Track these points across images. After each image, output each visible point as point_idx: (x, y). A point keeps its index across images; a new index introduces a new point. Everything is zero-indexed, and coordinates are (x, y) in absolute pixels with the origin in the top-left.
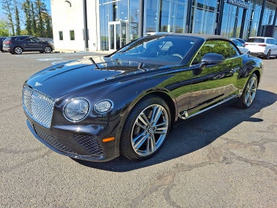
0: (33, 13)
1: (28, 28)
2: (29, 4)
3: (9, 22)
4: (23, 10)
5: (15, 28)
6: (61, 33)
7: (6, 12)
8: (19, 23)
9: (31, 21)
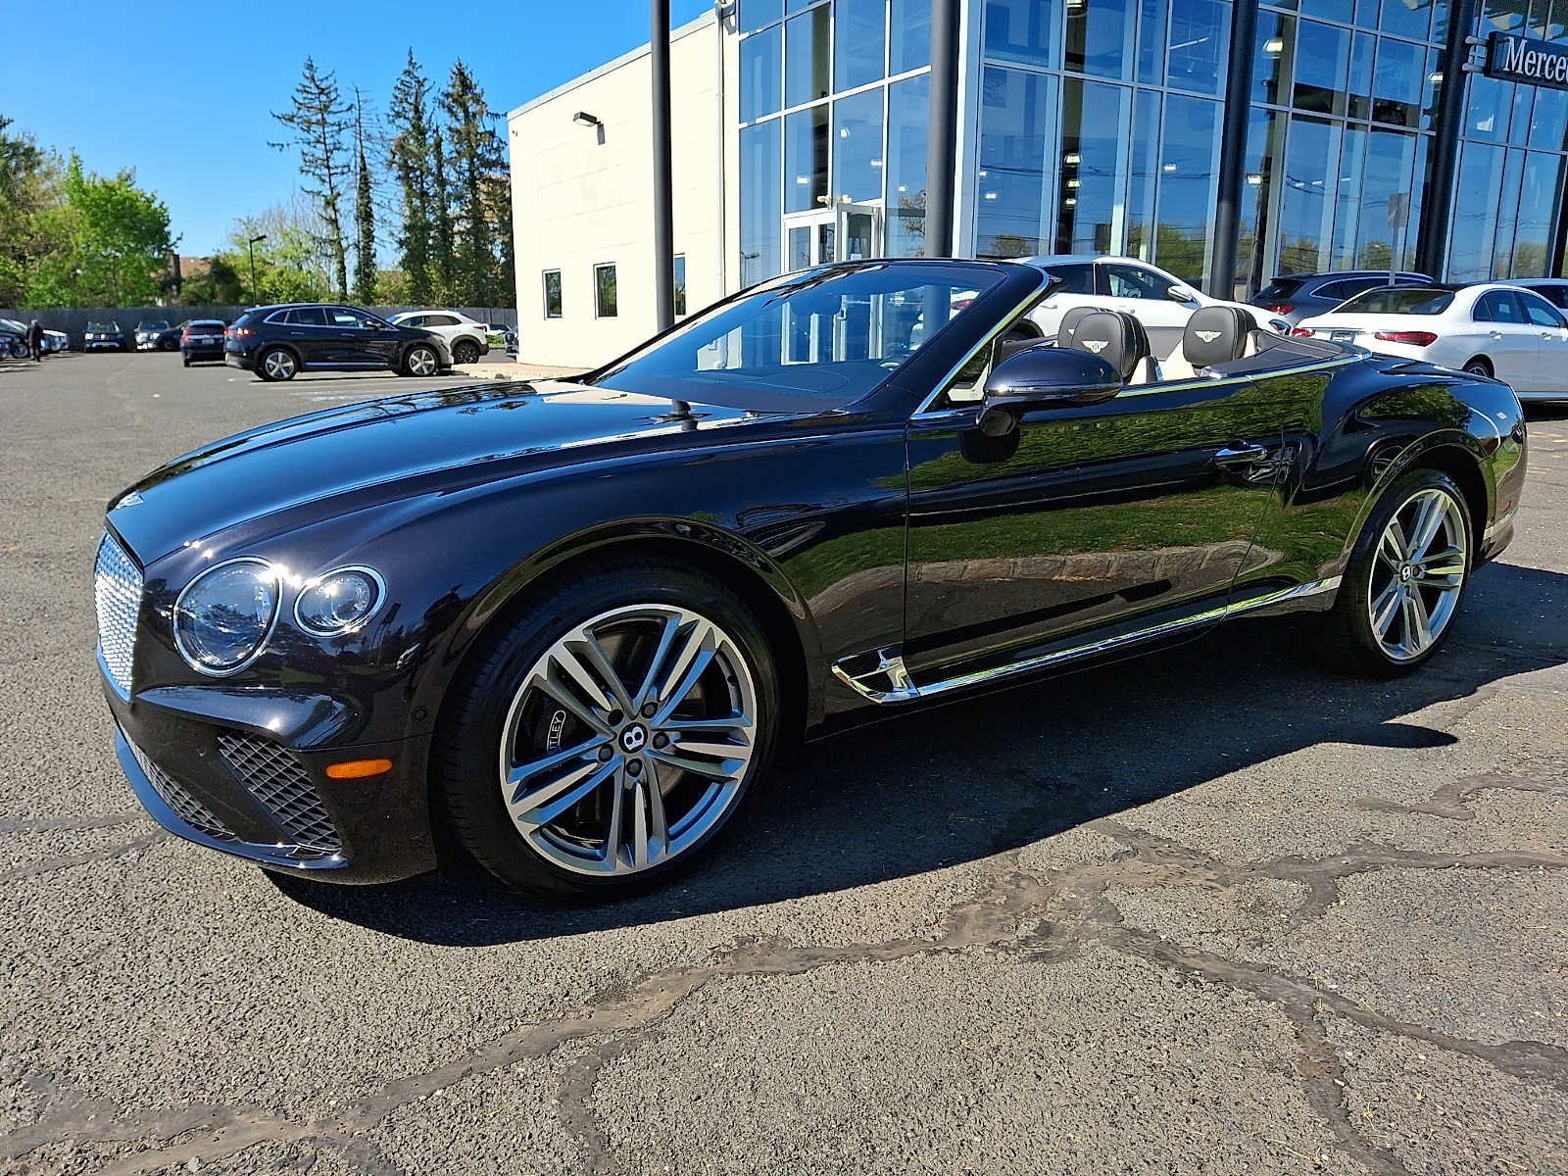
0: (442, 182)
1: (414, 259)
2: (421, 143)
3: (326, 231)
4: (395, 172)
5: (352, 260)
6: (552, 281)
7: (316, 185)
8: (369, 236)
9: (428, 226)
